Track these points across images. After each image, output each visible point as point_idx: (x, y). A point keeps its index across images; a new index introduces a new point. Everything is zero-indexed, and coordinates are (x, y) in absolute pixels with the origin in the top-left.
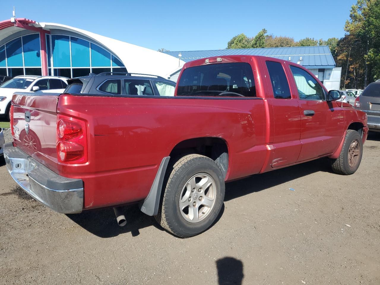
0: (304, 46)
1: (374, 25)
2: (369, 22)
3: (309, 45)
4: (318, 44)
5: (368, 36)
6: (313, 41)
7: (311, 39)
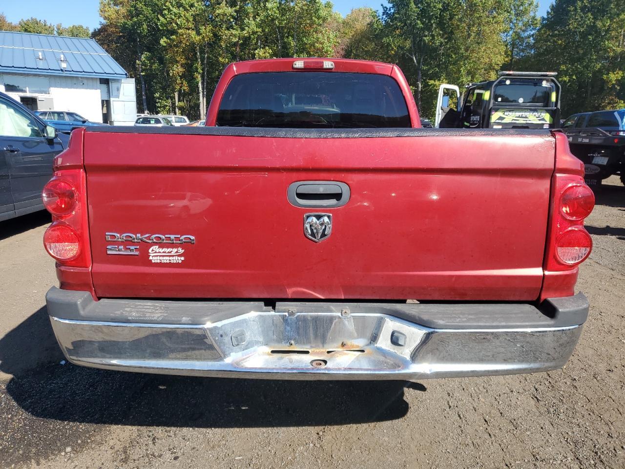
0: (30, 32)
1: (144, 15)
2: (136, 9)
3: (40, 33)
4: (55, 33)
5: (139, 31)
6: (45, 25)
7: (40, 21)
